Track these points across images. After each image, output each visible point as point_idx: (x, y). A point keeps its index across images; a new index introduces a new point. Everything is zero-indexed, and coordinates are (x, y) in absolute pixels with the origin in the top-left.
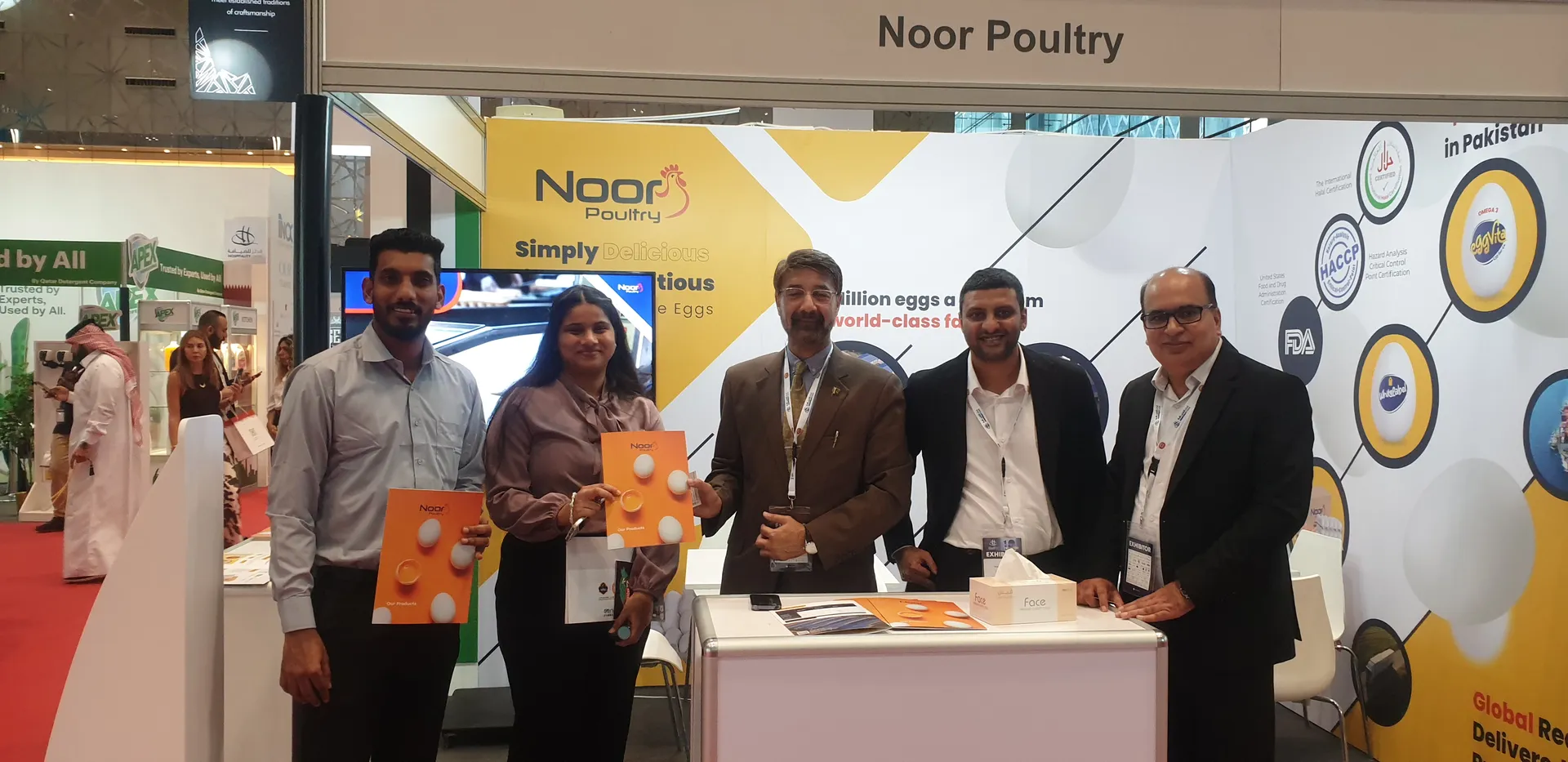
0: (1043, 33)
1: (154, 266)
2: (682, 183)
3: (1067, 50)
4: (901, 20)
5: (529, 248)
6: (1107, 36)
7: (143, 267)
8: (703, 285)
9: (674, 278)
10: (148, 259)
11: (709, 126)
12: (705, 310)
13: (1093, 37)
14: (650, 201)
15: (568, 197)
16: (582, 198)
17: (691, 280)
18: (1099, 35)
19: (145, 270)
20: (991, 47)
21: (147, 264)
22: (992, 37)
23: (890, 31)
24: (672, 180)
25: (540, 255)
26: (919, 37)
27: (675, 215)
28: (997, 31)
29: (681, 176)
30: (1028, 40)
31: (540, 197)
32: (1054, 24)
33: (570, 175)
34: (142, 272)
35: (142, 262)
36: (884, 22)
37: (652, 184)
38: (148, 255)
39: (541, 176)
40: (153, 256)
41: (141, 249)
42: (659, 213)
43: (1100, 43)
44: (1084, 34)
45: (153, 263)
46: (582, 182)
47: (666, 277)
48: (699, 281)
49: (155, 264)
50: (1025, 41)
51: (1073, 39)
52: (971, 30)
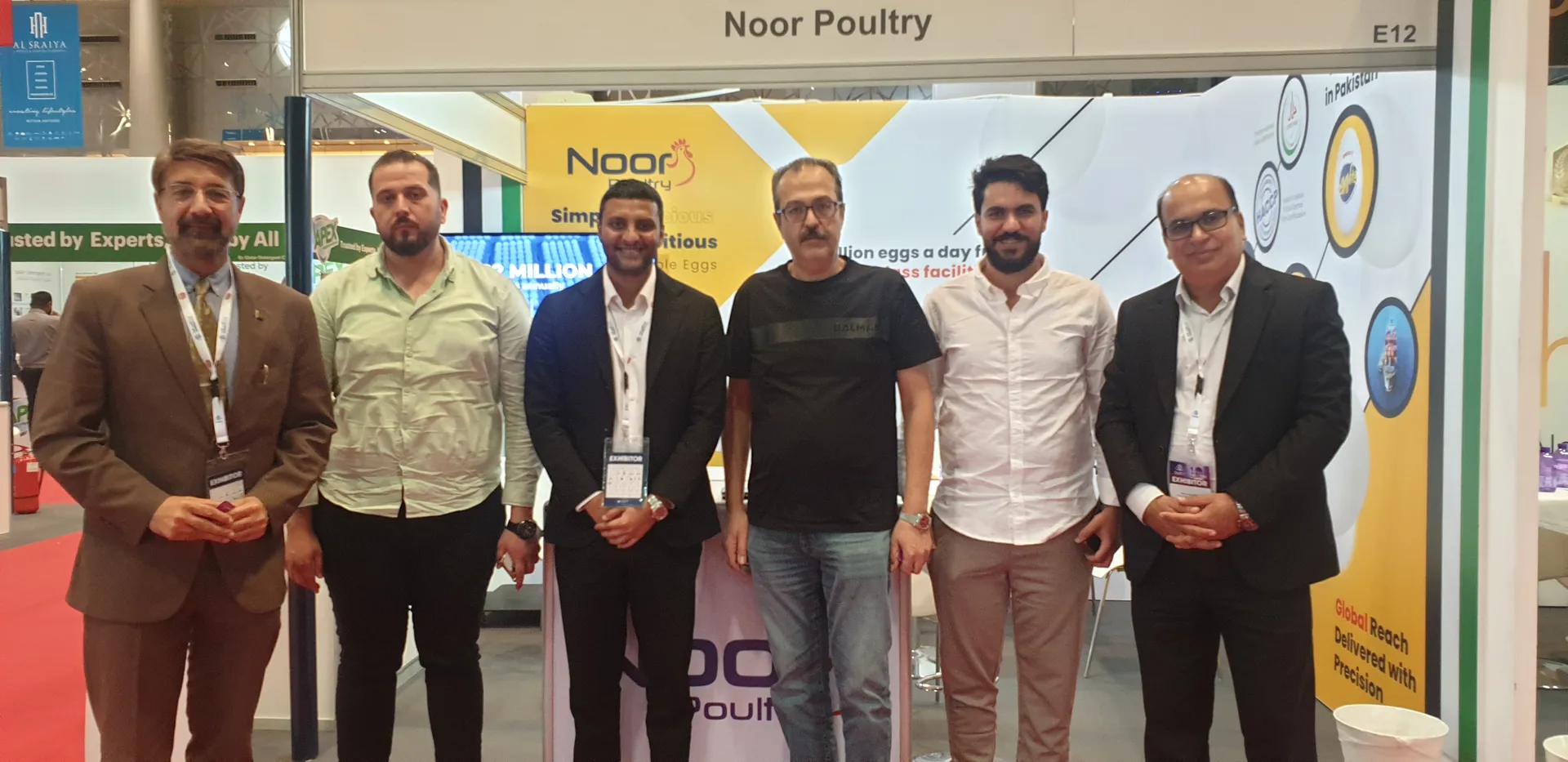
0: (862, 19)
1: (336, 243)
2: (689, 155)
3: (883, 31)
4: (743, 15)
5: (562, 215)
6: (917, 18)
7: (325, 244)
8: (708, 243)
9: (683, 239)
10: (329, 237)
11: (714, 105)
12: (710, 266)
13: (905, 19)
14: (662, 171)
15: (594, 170)
16: (605, 170)
17: (697, 240)
18: (910, 17)
19: (328, 246)
20: (818, 32)
21: (328, 241)
22: (819, 24)
23: (734, 24)
24: (681, 153)
25: (572, 220)
26: (758, 27)
27: (686, 182)
28: (823, 18)
29: (688, 149)
30: (849, 26)
31: (570, 171)
32: (871, 10)
33: (595, 151)
34: (325, 248)
35: (324, 240)
36: (729, 16)
37: (663, 157)
38: (329, 233)
39: (572, 153)
40: (334, 234)
41: (323, 229)
42: (670, 182)
43: (912, 24)
44: (897, 17)
45: (334, 240)
46: (605, 157)
47: (676, 237)
48: (704, 240)
49: (336, 241)
50: (846, 26)
51: (888, 22)
52: (801, 19)
